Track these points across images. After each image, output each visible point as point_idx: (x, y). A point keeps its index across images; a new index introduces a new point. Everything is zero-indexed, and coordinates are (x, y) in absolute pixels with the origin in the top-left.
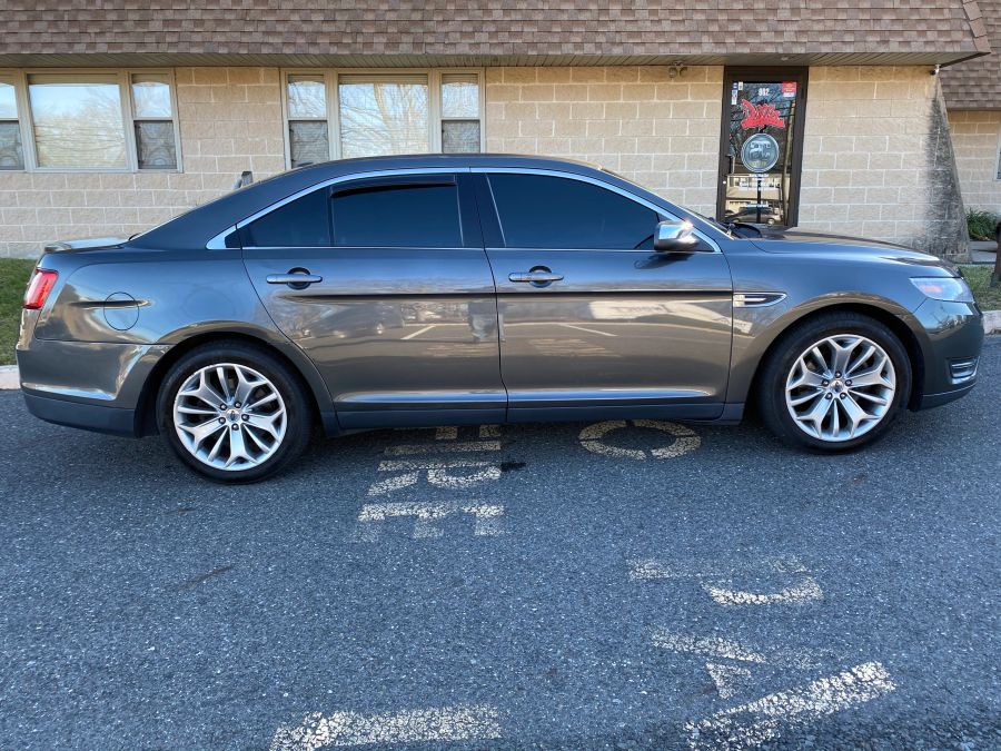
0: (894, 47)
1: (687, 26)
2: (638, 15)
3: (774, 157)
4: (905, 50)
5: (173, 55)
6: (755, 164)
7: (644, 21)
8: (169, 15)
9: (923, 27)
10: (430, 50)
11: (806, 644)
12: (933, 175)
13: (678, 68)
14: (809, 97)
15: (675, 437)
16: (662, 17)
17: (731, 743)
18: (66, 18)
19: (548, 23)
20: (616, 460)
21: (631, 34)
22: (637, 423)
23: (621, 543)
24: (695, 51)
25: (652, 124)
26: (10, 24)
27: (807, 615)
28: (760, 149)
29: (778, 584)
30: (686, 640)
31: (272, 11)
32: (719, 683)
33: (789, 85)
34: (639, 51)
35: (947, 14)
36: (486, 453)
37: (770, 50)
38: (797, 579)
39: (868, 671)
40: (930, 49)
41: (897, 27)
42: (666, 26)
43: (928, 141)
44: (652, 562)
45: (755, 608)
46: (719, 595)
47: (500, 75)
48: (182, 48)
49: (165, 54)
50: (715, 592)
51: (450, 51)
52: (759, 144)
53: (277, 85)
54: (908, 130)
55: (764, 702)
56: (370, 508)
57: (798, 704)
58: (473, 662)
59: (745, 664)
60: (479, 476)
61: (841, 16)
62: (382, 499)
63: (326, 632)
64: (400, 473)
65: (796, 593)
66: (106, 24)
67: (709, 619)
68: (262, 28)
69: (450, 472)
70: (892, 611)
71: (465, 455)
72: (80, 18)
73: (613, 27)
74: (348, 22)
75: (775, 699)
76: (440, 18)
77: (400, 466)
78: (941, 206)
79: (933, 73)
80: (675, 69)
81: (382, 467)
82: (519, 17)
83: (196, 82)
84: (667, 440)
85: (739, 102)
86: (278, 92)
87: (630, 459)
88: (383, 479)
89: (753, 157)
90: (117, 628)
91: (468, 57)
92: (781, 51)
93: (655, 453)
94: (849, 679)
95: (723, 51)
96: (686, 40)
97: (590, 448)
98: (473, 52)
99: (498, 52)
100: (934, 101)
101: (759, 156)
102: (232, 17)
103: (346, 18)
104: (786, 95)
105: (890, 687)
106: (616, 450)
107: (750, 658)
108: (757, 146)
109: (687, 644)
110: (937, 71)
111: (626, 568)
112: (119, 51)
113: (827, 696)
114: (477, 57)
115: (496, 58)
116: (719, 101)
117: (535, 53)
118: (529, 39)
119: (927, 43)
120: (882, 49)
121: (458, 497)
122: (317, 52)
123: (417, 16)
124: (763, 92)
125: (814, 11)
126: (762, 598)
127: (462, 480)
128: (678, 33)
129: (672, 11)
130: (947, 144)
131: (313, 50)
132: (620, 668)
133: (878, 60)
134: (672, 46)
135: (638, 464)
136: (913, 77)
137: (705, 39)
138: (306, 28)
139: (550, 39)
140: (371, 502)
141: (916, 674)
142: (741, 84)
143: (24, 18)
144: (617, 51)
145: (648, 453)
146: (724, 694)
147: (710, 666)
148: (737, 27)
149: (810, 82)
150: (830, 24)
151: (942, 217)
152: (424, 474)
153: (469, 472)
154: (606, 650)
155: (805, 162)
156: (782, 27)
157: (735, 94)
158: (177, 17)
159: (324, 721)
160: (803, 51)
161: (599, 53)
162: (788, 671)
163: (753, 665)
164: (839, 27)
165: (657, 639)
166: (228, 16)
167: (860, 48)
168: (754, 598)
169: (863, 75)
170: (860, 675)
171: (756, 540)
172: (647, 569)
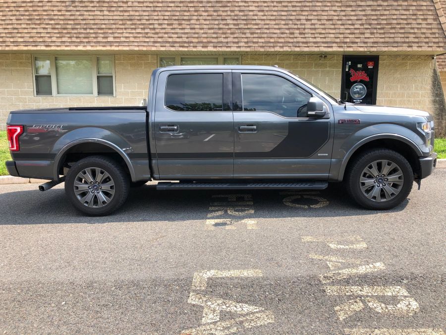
0: (415, 48)
1: (327, 40)
2: (306, 36)
3: (364, 92)
4: (420, 49)
5: (117, 50)
6: (356, 96)
7: (309, 37)
8: (116, 35)
9: (427, 40)
10: (220, 49)
11: (359, 258)
12: (434, 102)
13: (323, 56)
14: (380, 68)
15: (319, 202)
16: (316, 35)
17: (333, 279)
18: (75, 36)
19: (269, 39)
20: (297, 209)
21: (303, 43)
22: (305, 197)
23: (299, 232)
24: (330, 50)
25: (312, 78)
26: (53, 38)
27: (361, 252)
28: (358, 90)
29: (352, 243)
30: (320, 256)
31: (157, 33)
32: (330, 266)
33: (371, 63)
34: (306, 49)
35: (437, 35)
36: (248, 205)
37: (361, 49)
38: (359, 242)
39: (378, 264)
40: (430, 49)
41: (416, 40)
42: (318, 40)
43: (432, 87)
44: (310, 237)
45: (344, 250)
46: (332, 246)
47: (248, 58)
48: (120, 48)
49: (113, 50)
50: (330, 245)
51: (228, 49)
52: (358, 88)
53: (155, 61)
54: (423, 82)
55: (344, 271)
56: (209, 220)
57: (354, 271)
58: (252, 260)
59: (339, 262)
60: (246, 212)
61: (392, 36)
62: (213, 218)
63: (203, 252)
64: (217, 211)
65: (358, 246)
66: (91, 38)
67: (328, 251)
68: (152, 40)
69: (235, 211)
70: (389, 251)
71: (240, 206)
72: (80, 36)
73: (295, 40)
74: (187, 38)
75: (347, 270)
76: (225, 36)
77: (217, 209)
78: (438, 115)
79: (433, 58)
80: (321, 56)
81: (210, 209)
82: (256, 36)
83: (123, 60)
84: (316, 202)
85: (349, 70)
86: (156, 64)
87: (302, 208)
88: (212, 212)
89: (355, 93)
90: (134, 250)
91: (235, 52)
92: (366, 50)
93: (311, 206)
94: (371, 266)
95: (341, 49)
96: (326, 45)
97: (287, 204)
98: (238, 50)
99: (248, 50)
100: (434, 70)
101: (358, 93)
102: (141, 35)
103: (186, 36)
104: (369, 67)
105: (384, 268)
106: (297, 205)
107: (341, 261)
108: (357, 88)
109: (321, 257)
110: (435, 58)
111: (300, 239)
112: (95, 49)
113: (364, 269)
114: (239, 52)
115: (247, 52)
116: (341, 70)
117: (263, 50)
118: (261, 44)
119: (428, 47)
120: (409, 49)
121: (240, 218)
122: (174, 50)
123: (215, 36)
124: (359, 66)
125: (380, 33)
126: (346, 247)
127: (240, 213)
128: (323, 42)
129: (320, 33)
130: (440, 88)
131: (173, 49)
132: (299, 263)
133: (409, 53)
134: (320, 48)
135: (305, 210)
136: (425, 60)
137: (334, 45)
138: (170, 40)
139: (269, 45)
140: (209, 219)
141: (393, 265)
142: (350, 62)
143: (58, 35)
144: (297, 49)
145: (309, 206)
146: (332, 269)
147: (328, 263)
148: (348, 40)
149: (380, 62)
150: (387, 40)
151: (439, 119)
152: (226, 212)
153: (242, 211)
154: (294, 258)
155: (378, 95)
156: (366, 40)
157: (347, 67)
158: (119, 35)
159: (208, 272)
160: (376, 50)
161: (290, 50)
162: (352, 264)
163: (341, 263)
164: (391, 40)
165: (310, 256)
166: (139, 35)
167: (400, 49)
168: (344, 247)
169: (403, 59)
170: (375, 265)
171: (346, 232)
172: (308, 239)
